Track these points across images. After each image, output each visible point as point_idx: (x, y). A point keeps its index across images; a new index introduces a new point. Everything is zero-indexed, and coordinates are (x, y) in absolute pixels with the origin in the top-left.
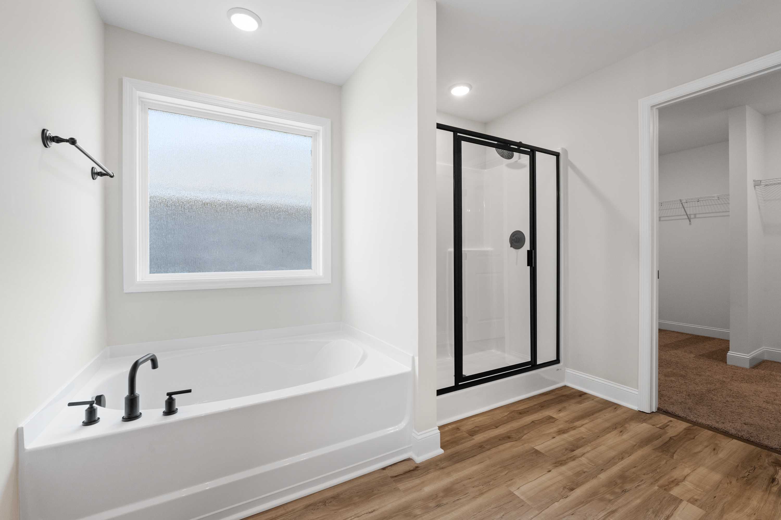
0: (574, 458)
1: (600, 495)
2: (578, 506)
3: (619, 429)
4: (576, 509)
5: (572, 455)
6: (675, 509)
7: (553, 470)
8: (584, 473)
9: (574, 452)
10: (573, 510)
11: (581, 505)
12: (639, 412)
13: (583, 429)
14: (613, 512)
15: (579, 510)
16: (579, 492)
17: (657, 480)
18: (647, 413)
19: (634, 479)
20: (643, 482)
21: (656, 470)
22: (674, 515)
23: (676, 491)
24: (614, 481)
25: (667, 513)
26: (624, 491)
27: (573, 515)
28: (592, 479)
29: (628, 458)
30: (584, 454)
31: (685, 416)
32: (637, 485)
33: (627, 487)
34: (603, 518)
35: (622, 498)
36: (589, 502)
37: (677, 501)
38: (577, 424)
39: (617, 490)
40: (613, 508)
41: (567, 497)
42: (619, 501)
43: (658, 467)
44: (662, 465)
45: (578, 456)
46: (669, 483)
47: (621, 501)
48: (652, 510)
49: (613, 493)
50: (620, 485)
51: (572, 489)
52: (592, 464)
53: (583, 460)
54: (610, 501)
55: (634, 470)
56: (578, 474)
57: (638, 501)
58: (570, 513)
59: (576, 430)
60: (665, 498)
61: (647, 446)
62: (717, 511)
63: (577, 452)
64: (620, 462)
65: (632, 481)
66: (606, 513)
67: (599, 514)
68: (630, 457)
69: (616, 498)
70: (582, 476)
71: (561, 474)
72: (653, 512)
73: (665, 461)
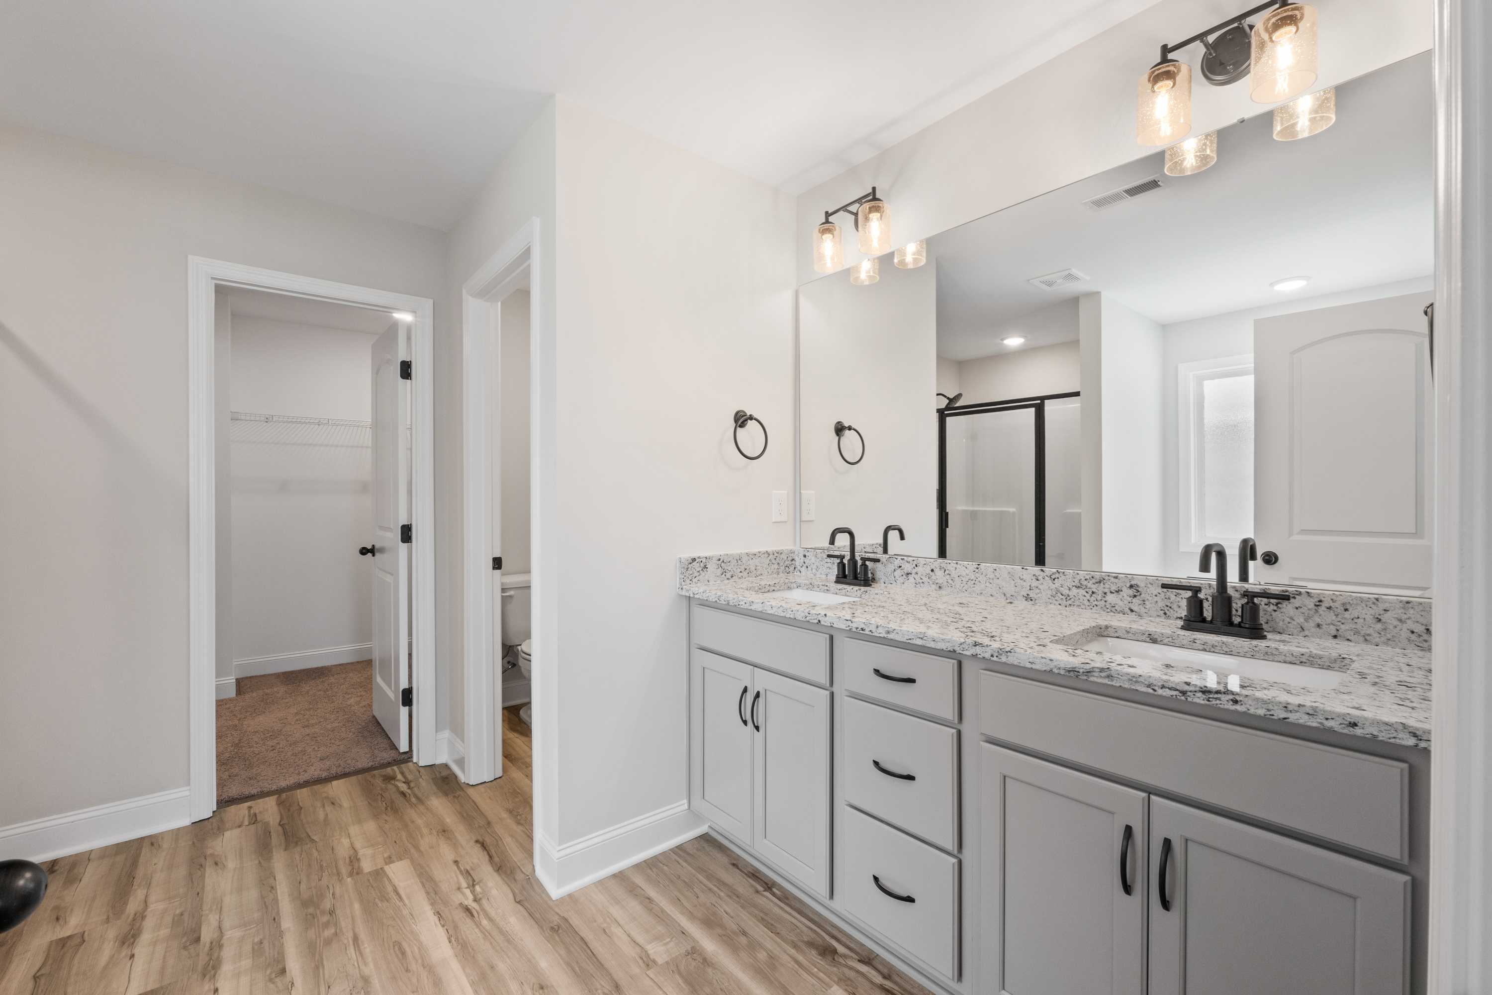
0: (217, 945)
1: (318, 942)
2: (319, 976)
3: (208, 864)
4: (324, 980)
5: (208, 945)
6: (390, 880)
7: (218, 985)
8: (261, 943)
9: (201, 939)
10: (322, 982)
11: (321, 971)
12: (193, 825)
13: (156, 907)
14: (356, 939)
15: (326, 976)
16: (294, 965)
17: (339, 874)
18: (209, 818)
19: (319, 893)
20: (331, 887)
21: (321, 866)
22: (396, 885)
23: (367, 866)
24: (306, 915)
25: (390, 889)
26: (332, 912)
27: (331, 987)
28: (282, 938)
29: (277, 882)
30: (220, 928)
31: (259, 790)
32: (331, 895)
33: (327, 904)
34: (357, 953)
35: (341, 919)
36: (322, 959)
37: (379, 874)
38: (132, 907)
39: (325, 918)
40: (350, 935)
41: (293, 983)
42: (343, 924)
43: (319, 861)
44: (318, 857)
45: (218, 937)
46: (350, 865)
47: (344, 923)
48: (377, 900)
49: (326, 925)
50: (318, 912)
51: (283, 971)
52: (252, 926)
53: (232, 935)
54: (336, 934)
55: (303, 887)
56: (257, 950)
57: (357, 906)
58: (324, 989)
59: (147, 917)
60: (369, 880)
61: (272, 852)
62: (413, 850)
63: (207, 934)
64: (276, 893)
65: (322, 896)
66: (352, 947)
67: (349, 955)
68: (277, 878)
69: (336, 925)
70: (267, 949)
71: (237, 975)
72: (382, 901)
73: (314, 851)
